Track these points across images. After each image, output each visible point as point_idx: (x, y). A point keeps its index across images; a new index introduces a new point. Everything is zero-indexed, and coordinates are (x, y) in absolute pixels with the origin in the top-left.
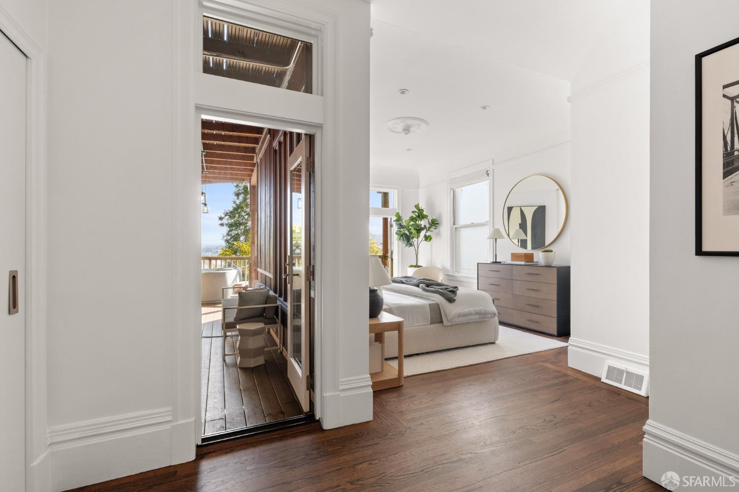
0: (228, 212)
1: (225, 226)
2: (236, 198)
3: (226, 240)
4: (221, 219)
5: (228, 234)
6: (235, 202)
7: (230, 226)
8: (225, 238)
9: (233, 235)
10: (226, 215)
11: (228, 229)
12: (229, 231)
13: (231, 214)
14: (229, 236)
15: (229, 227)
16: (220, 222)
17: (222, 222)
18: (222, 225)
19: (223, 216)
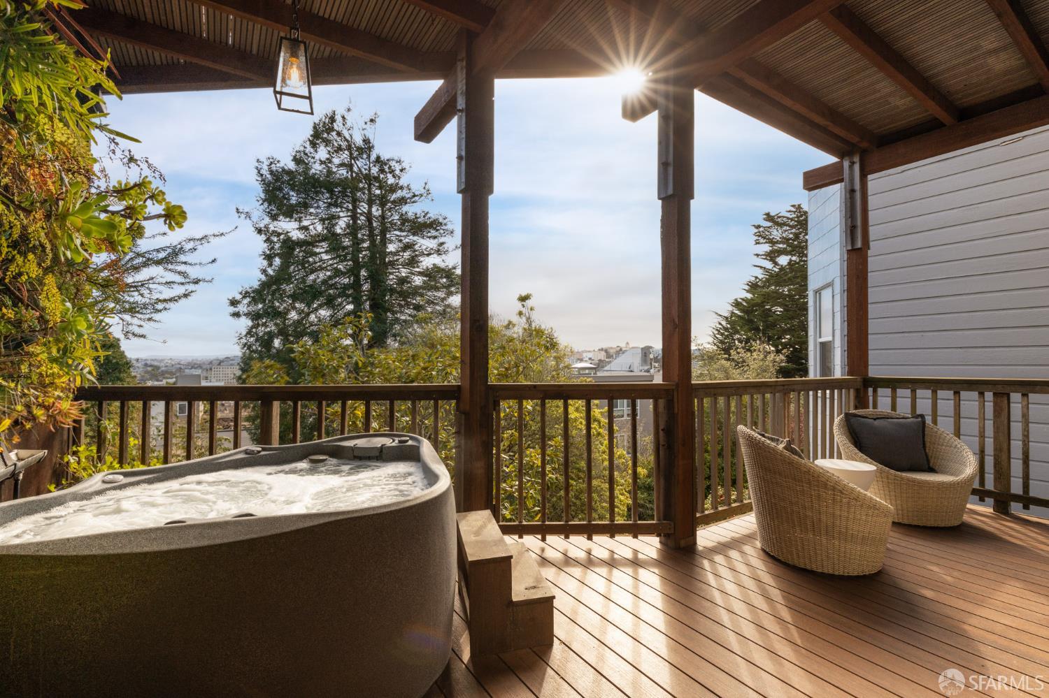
0: (249, 290)
1: (243, 319)
2: (265, 263)
3: (245, 345)
4: (234, 303)
5: (249, 333)
6: (264, 271)
7: (255, 316)
8: (244, 341)
9: (261, 334)
10: (244, 297)
11: (250, 323)
12: (252, 327)
13: (256, 295)
14: (252, 336)
15: (253, 320)
16: (232, 309)
17: (237, 310)
18: (236, 315)
19: (238, 297)
